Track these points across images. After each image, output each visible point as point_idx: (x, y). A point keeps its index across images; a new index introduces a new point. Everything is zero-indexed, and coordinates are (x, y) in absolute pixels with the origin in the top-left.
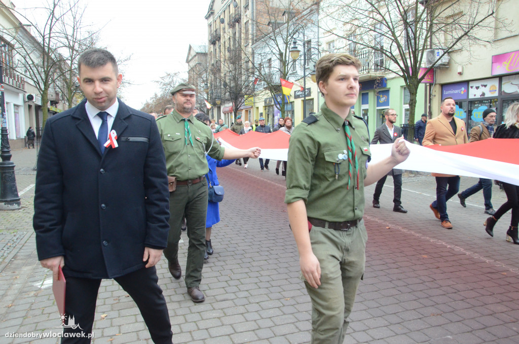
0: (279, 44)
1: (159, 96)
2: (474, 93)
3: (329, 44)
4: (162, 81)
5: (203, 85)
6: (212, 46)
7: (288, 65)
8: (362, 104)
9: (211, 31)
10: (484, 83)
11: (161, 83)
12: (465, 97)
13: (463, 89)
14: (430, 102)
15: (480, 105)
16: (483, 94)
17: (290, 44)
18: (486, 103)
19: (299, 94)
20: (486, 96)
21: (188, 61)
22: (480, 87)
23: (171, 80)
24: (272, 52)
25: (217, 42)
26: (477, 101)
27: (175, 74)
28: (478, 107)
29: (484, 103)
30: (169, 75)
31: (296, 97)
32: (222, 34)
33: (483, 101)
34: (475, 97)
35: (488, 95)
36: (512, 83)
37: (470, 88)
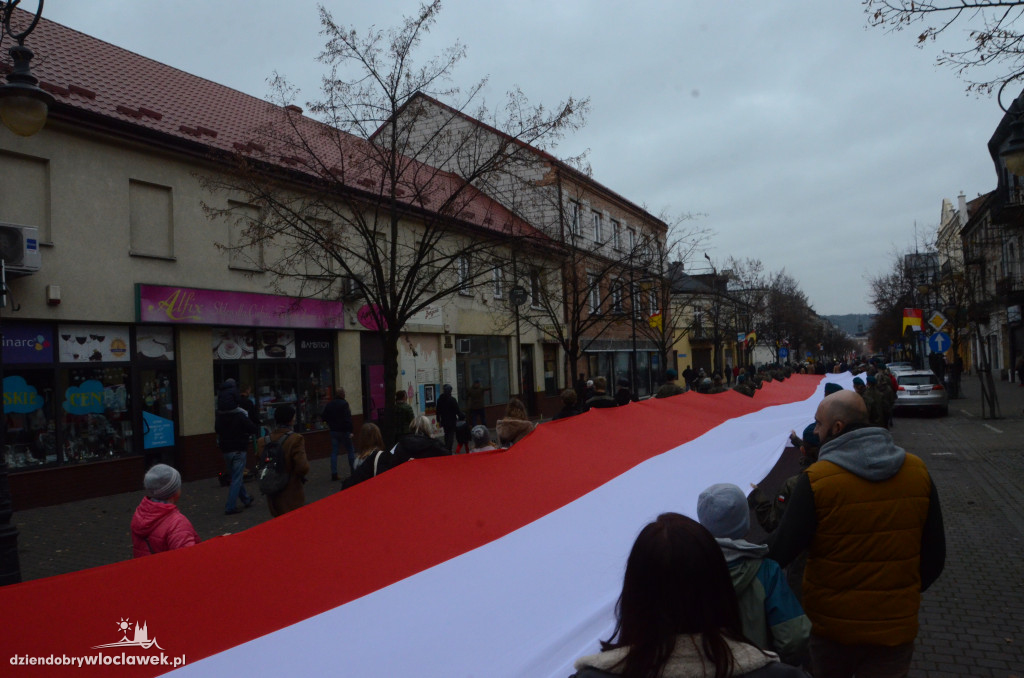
2: (73, 351)
10: (100, 334)
13: (41, 339)
16: (97, 355)
20: (104, 359)
22: (89, 339)
26: (78, 370)
28: (80, 382)
33: (93, 370)
34: (78, 361)
35: (108, 357)
36: (154, 341)
37: (61, 339)
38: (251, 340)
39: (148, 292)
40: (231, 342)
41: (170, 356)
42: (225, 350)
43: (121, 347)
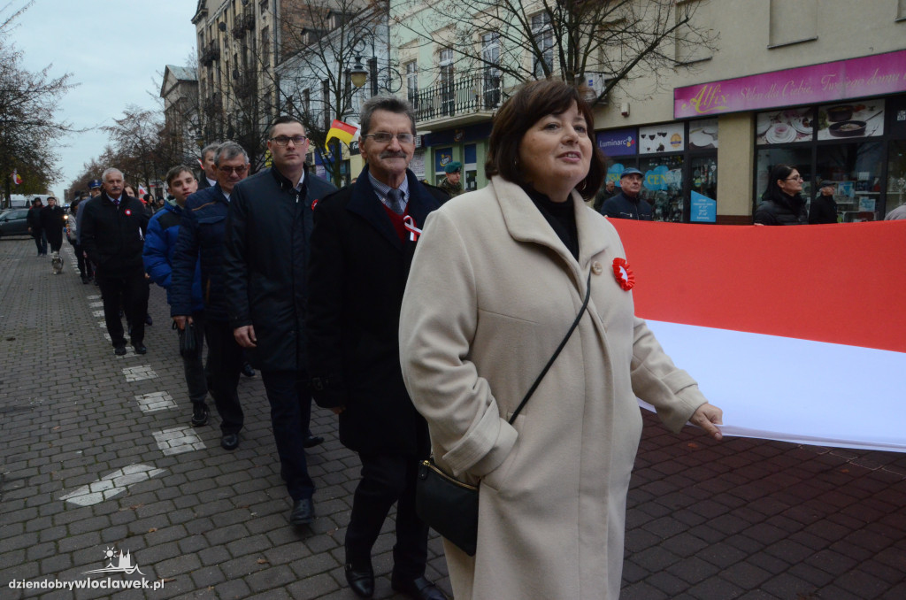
0: (327, 60)
1: (115, 151)
2: (647, 146)
3: (408, 66)
4: (121, 127)
5: (193, 133)
6: (206, 68)
8: (466, 163)
9: (203, 45)
10: (663, 130)
11: (119, 130)
12: (633, 152)
13: (630, 139)
15: (656, 165)
16: (662, 148)
17: (348, 62)
18: (666, 161)
19: (357, 146)
20: (666, 150)
21: (164, 94)
22: (656, 136)
23: (135, 125)
24: (316, 75)
25: (214, 62)
26: (652, 158)
27: (143, 115)
28: (654, 167)
29: (663, 162)
30: (132, 116)
31: (353, 152)
32: (222, 47)
33: (661, 158)
34: (650, 152)
35: (669, 148)
36: (703, 132)
37: (640, 138)
38: (810, 120)
39: (682, 93)
40: (784, 124)
41: (716, 144)
42: (774, 134)
43: (678, 140)
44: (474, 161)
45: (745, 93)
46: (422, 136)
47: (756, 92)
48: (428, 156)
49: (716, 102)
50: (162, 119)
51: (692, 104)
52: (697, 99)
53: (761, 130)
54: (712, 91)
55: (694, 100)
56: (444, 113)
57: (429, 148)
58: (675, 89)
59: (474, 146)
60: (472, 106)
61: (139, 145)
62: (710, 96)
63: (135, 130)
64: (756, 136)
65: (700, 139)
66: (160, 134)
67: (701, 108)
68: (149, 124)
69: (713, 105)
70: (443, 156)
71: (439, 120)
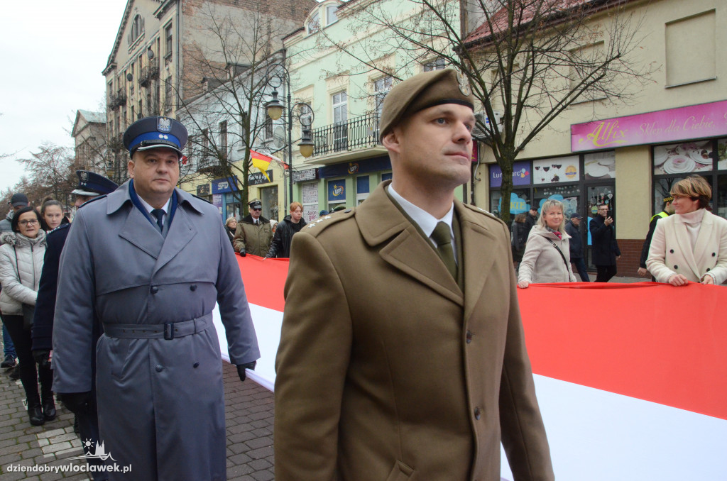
2: (541, 176)
3: (302, 109)
6: (112, 112)
7: (255, 130)
8: (359, 193)
9: (111, 93)
10: (557, 162)
11: (34, 162)
12: (528, 182)
13: (524, 170)
14: (473, 189)
15: (551, 194)
16: (556, 178)
18: (561, 190)
20: (561, 180)
21: (75, 134)
22: (551, 168)
23: (49, 158)
24: (227, 111)
25: (121, 107)
26: (546, 188)
27: (57, 150)
29: (558, 191)
30: (47, 151)
32: (128, 95)
33: (555, 187)
34: (544, 182)
35: (564, 179)
36: (599, 164)
37: (534, 169)
38: (709, 152)
39: (579, 129)
40: (682, 156)
41: (612, 175)
42: (672, 165)
43: (573, 171)
44: (367, 191)
45: (644, 128)
46: (316, 170)
47: (656, 127)
48: (321, 186)
49: (614, 137)
50: (73, 154)
51: (589, 138)
52: (595, 134)
53: (658, 161)
54: (610, 127)
55: (592, 135)
56: (337, 149)
57: (323, 180)
58: (572, 125)
59: (367, 178)
60: (369, 142)
61: (53, 176)
62: (608, 131)
63: (49, 162)
64: (653, 167)
65: (595, 170)
66: (71, 167)
67: (599, 142)
68: (61, 158)
69: (611, 139)
70: (335, 187)
71: (332, 155)
